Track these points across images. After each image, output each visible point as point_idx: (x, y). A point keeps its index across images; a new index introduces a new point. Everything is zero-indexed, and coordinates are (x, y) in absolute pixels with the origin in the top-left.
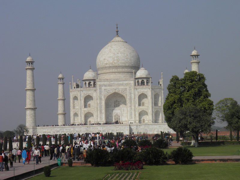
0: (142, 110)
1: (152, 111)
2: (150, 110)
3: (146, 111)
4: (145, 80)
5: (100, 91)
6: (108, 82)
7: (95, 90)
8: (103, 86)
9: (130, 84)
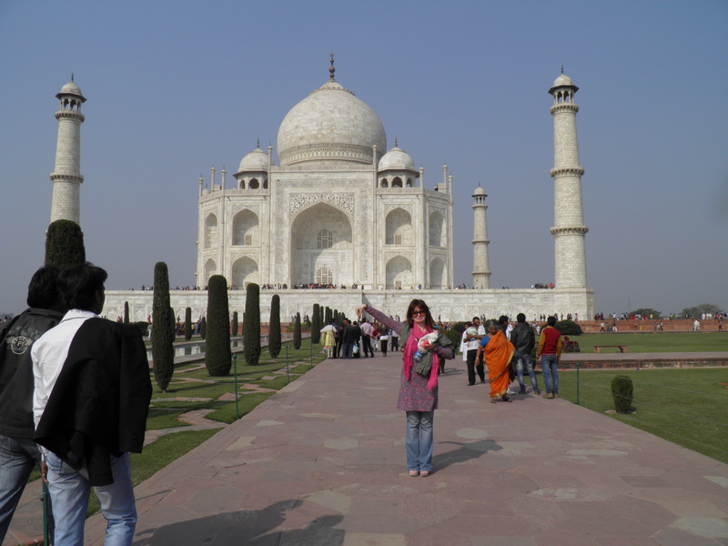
0: (397, 254)
1: (425, 258)
2: (417, 257)
3: (406, 260)
4: (404, 178)
5: (278, 199)
6: (302, 175)
7: (264, 197)
8: (286, 186)
9: (363, 181)
